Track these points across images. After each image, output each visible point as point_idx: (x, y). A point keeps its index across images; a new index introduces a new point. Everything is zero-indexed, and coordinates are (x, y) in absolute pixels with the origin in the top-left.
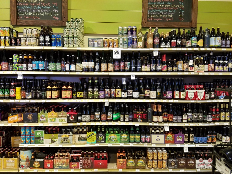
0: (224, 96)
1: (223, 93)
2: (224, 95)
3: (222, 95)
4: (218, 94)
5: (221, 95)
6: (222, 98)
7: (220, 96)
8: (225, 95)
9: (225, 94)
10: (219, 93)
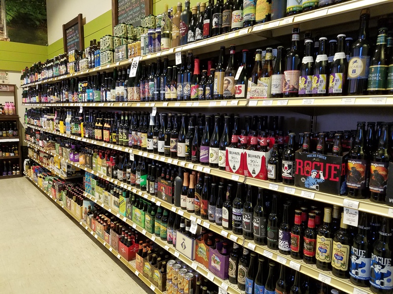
0: (319, 181)
1: (318, 168)
2: (318, 177)
3: (314, 174)
4: (299, 169)
5: (309, 173)
6: (314, 187)
7: (306, 177)
8: (322, 178)
9: (321, 173)
10: (301, 167)
